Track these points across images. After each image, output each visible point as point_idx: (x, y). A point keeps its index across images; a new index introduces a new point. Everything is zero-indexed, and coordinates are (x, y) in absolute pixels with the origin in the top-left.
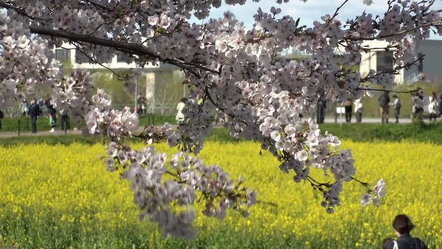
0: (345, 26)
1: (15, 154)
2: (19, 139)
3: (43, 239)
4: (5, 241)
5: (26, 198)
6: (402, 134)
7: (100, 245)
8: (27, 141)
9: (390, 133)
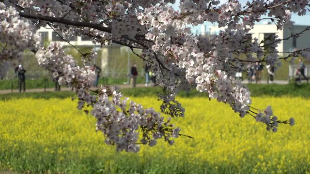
0: (244, 7)
1: (10, 105)
2: (13, 95)
3: (29, 165)
4: (3, 166)
5: (17, 135)
6: (281, 91)
7: (70, 168)
8: (18, 96)
9: (273, 91)
